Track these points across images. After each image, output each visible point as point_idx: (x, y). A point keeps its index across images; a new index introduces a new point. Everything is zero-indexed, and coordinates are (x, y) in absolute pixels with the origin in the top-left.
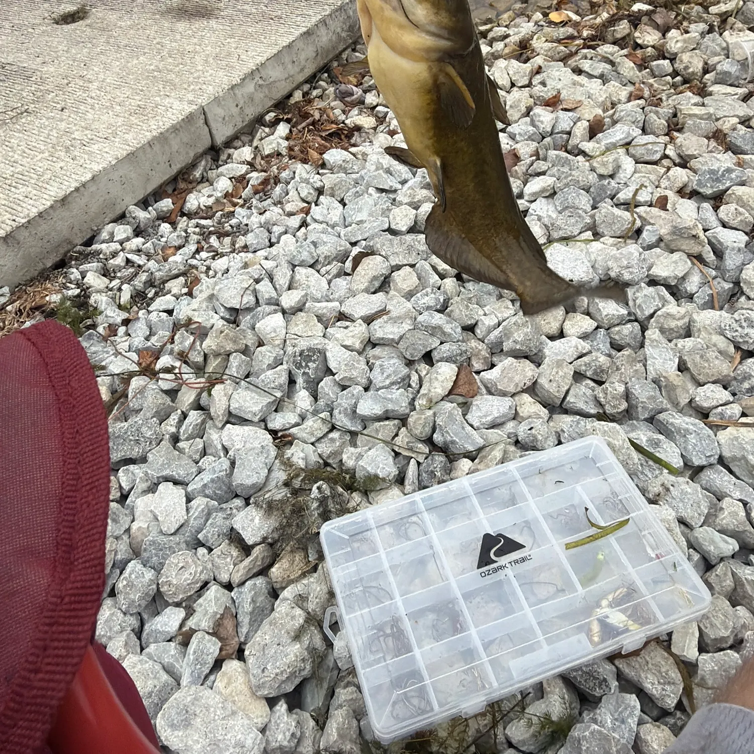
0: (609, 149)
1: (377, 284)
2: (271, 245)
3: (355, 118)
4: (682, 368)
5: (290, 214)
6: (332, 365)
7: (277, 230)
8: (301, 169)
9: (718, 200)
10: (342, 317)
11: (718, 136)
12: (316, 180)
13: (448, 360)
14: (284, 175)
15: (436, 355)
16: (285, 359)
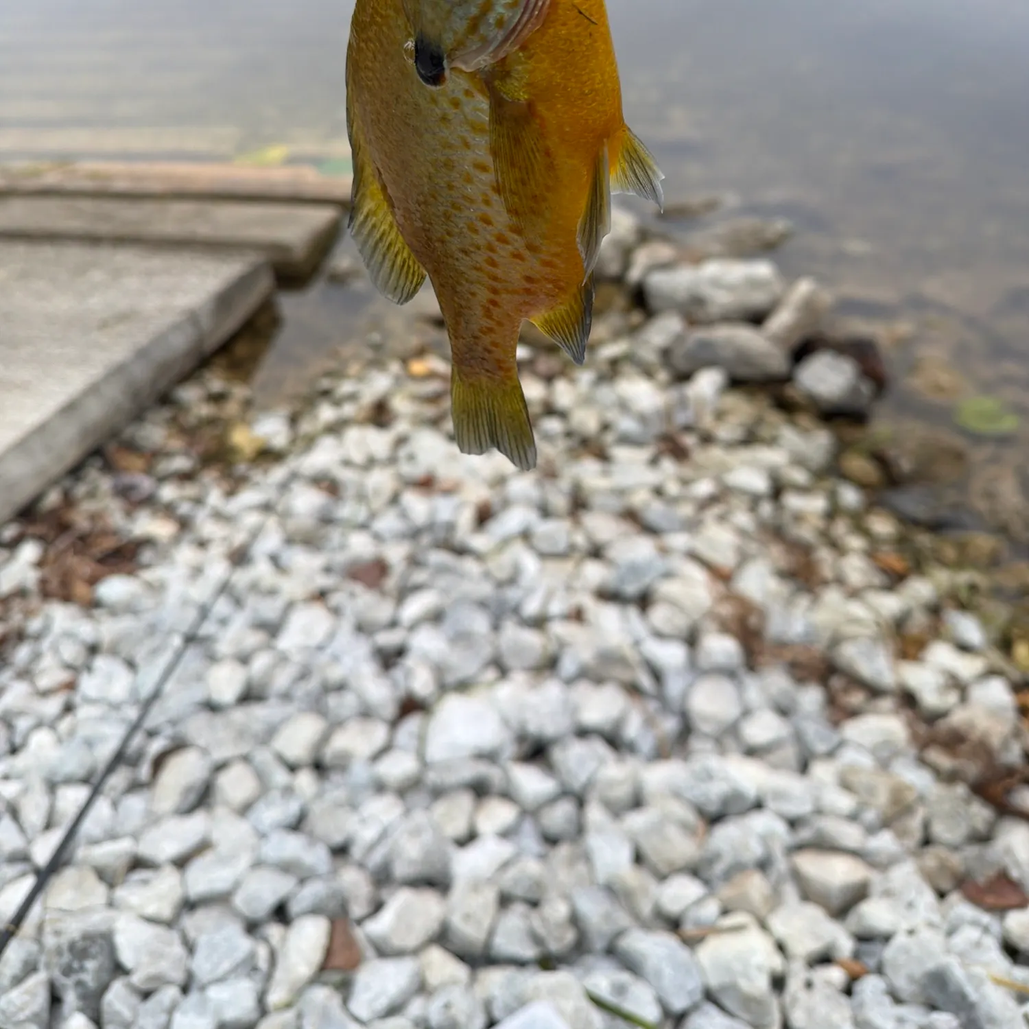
0: (505, 542)
1: (192, 798)
2: (14, 750)
3: (147, 525)
4: (639, 858)
5: (45, 694)
6: (127, 957)
7: (22, 724)
8: (61, 616)
9: (644, 601)
10: (138, 863)
11: (632, 516)
12: (86, 630)
13: (315, 911)
14: (34, 625)
15: (294, 908)
16: (43, 959)
